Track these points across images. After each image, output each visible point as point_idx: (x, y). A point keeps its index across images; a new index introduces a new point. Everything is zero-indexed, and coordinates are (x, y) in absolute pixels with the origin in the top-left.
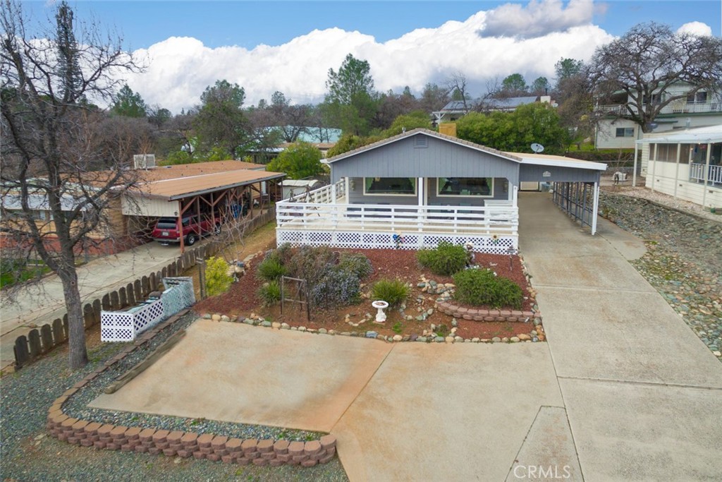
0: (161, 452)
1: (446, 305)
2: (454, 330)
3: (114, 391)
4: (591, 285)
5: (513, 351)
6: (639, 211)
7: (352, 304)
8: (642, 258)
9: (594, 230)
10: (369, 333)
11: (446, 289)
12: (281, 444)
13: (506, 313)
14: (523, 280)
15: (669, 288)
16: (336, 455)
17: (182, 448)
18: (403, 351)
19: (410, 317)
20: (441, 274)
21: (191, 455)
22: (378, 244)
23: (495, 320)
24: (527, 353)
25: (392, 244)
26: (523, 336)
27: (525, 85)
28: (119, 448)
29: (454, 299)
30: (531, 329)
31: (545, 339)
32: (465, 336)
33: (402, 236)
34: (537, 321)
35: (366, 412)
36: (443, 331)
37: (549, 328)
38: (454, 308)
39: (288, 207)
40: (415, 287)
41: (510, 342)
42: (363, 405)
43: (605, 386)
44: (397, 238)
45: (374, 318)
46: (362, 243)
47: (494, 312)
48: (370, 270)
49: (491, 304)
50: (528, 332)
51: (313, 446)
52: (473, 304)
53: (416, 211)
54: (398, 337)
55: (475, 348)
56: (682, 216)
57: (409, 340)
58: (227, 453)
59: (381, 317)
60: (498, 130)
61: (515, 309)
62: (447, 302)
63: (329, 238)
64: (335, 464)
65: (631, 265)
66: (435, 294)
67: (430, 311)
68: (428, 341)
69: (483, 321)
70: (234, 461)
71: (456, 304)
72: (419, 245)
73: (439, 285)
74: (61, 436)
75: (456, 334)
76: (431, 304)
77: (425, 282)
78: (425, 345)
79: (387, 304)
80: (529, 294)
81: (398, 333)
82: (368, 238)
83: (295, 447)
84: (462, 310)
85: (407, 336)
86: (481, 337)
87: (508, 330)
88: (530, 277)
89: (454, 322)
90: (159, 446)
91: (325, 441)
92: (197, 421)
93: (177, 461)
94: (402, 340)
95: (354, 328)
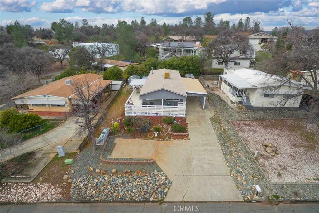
0: (126, 164)
1: (170, 132)
2: (172, 138)
3: (110, 155)
4: (200, 126)
5: (183, 142)
6: (217, 99)
7: (148, 132)
8: (212, 117)
9: (204, 108)
10: (155, 139)
11: (170, 128)
12: (146, 161)
13: (182, 134)
14: (186, 125)
15: (215, 125)
16: (155, 162)
17: (130, 163)
18: (162, 143)
19: (162, 135)
20: (168, 124)
21: (131, 164)
22: (152, 115)
23: (180, 135)
24: (186, 142)
25: (155, 115)
26: (185, 139)
27: (192, 22)
28: (118, 164)
29: (171, 131)
30: (187, 137)
31: (189, 139)
32: (174, 139)
33: (158, 113)
34: (188, 135)
35: (159, 155)
36: (170, 138)
37: (191, 137)
38: (172, 133)
39: (128, 106)
40: (162, 127)
41: (183, 140)
42: (157, 154)
43: (199, 148)
44: (156, 113)
45: (155, 135)
46: (148, 115)
47: (180, 134)
48: (151, 123)
49: (179, 132)
50: (186, 138)
51: (152, 161)
52: (176, 132)
53: (161, 107)
54: (161, 140)
55: (176, 142)
56: (225, 103)
57: (163, 140)
58: (137, 163)
59: (156, 135)
60: (181, 65)
61: (184, 133)
62: (170, 131)
63: (139, 113)
64: (155, 163)
65: (209, 119)
66: (167, 129)
67: (167, 133)
68: (167, 140)
69: (178, 135)
70: (139, 164)
71: (172, 132)
72: (162, 115)
73: (168, 127)
74: (106, 163)
75: (172, 139)
76: (166, 131)
77: (165, 126)
78: (166, 141)
79: (158, 133)
80: (187, 129)
81: (161, 139)
82: (149, 113)
83: (149, 161)
84: (173, 133)
85: (163, 139)
86: (178, 139)
87: (183, 137)
88: (188, 124)
89: (172, 136)
90: (125, 163)
91: (154, 160)
92: (129, 159)
93: (129, 165)
94: (162, 140)
95: (151, 138)
